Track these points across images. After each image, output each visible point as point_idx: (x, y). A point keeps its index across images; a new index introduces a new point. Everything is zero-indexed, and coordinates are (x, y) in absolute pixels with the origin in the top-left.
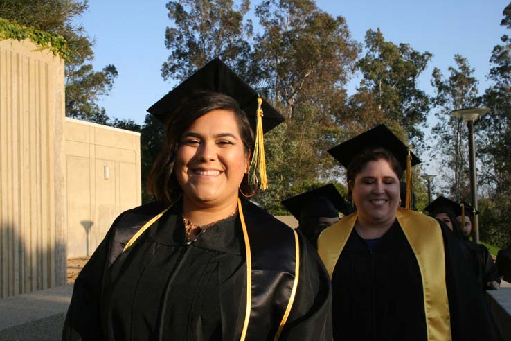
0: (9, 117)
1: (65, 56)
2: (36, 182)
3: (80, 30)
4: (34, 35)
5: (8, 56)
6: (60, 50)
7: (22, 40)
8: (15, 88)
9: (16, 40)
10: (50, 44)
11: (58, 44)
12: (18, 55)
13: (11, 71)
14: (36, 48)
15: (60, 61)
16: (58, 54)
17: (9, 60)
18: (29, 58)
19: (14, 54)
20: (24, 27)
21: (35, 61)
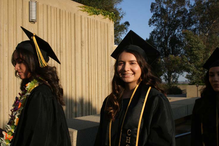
0: (94, 45)
2: (104, 71)
3: (120, 9)
4: (103, 13)
5: (94, 21)
6: (112, 18)
7: (98, 15)
8: (96, 34)
9: (96, 15)
10: (108, 16)
11: (111, 16)
12: (97, 21)
13: (95, 27)
14: (103, 18)
16: (112, 20)
17: (94, 23)
18: (101, 22)
19: (96, 21)
20: (99, 10)
21: (103, 23)
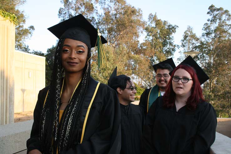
1: (16, 23)
3: (23, 12)
6: (13, 20)
10: (9, 18)
11: (13, 18)
14: (3, 19)
15: (14, 25)
16: (13, 23)
21: (2, 25)
